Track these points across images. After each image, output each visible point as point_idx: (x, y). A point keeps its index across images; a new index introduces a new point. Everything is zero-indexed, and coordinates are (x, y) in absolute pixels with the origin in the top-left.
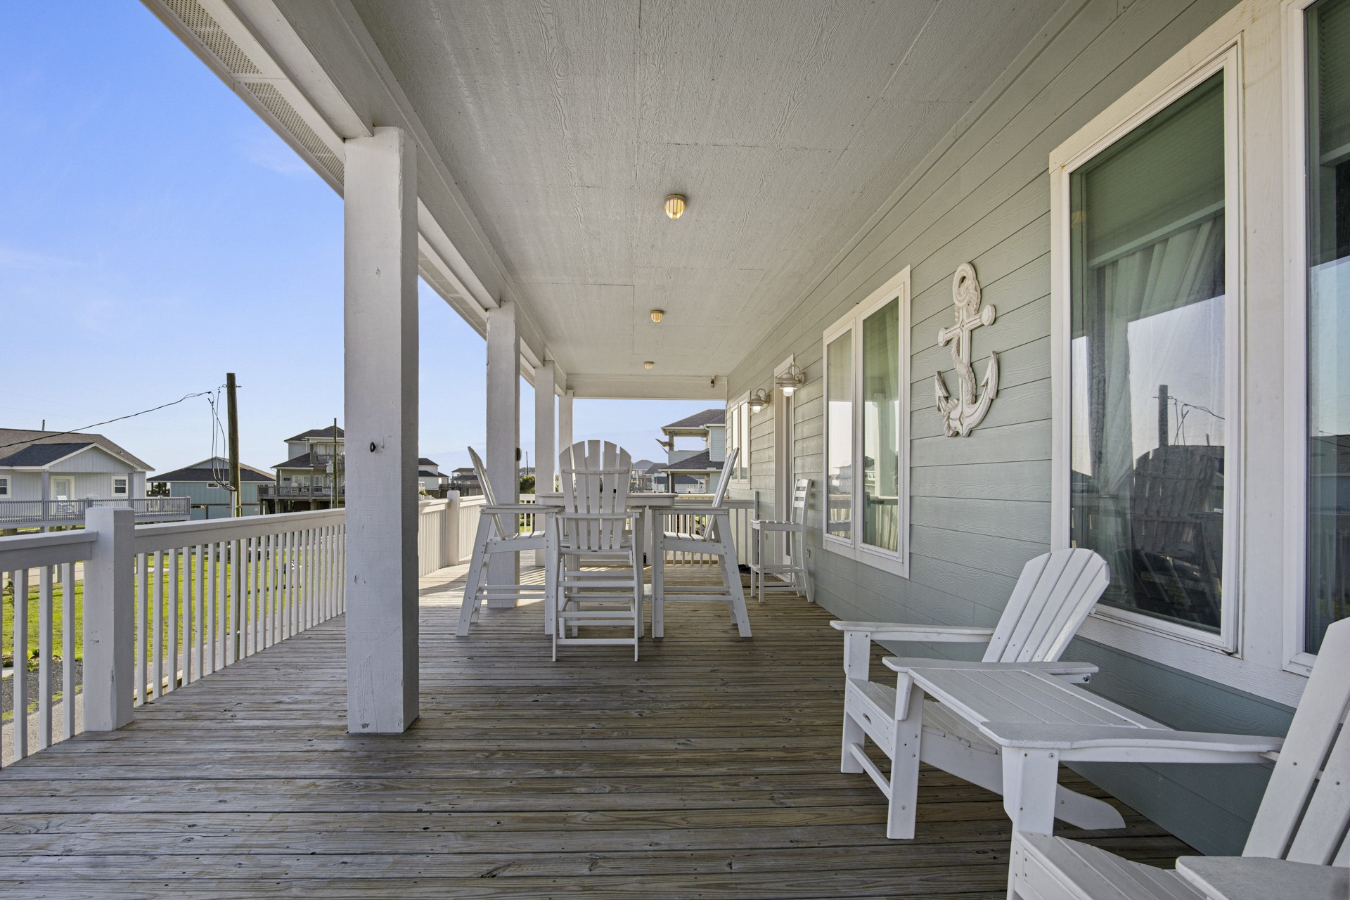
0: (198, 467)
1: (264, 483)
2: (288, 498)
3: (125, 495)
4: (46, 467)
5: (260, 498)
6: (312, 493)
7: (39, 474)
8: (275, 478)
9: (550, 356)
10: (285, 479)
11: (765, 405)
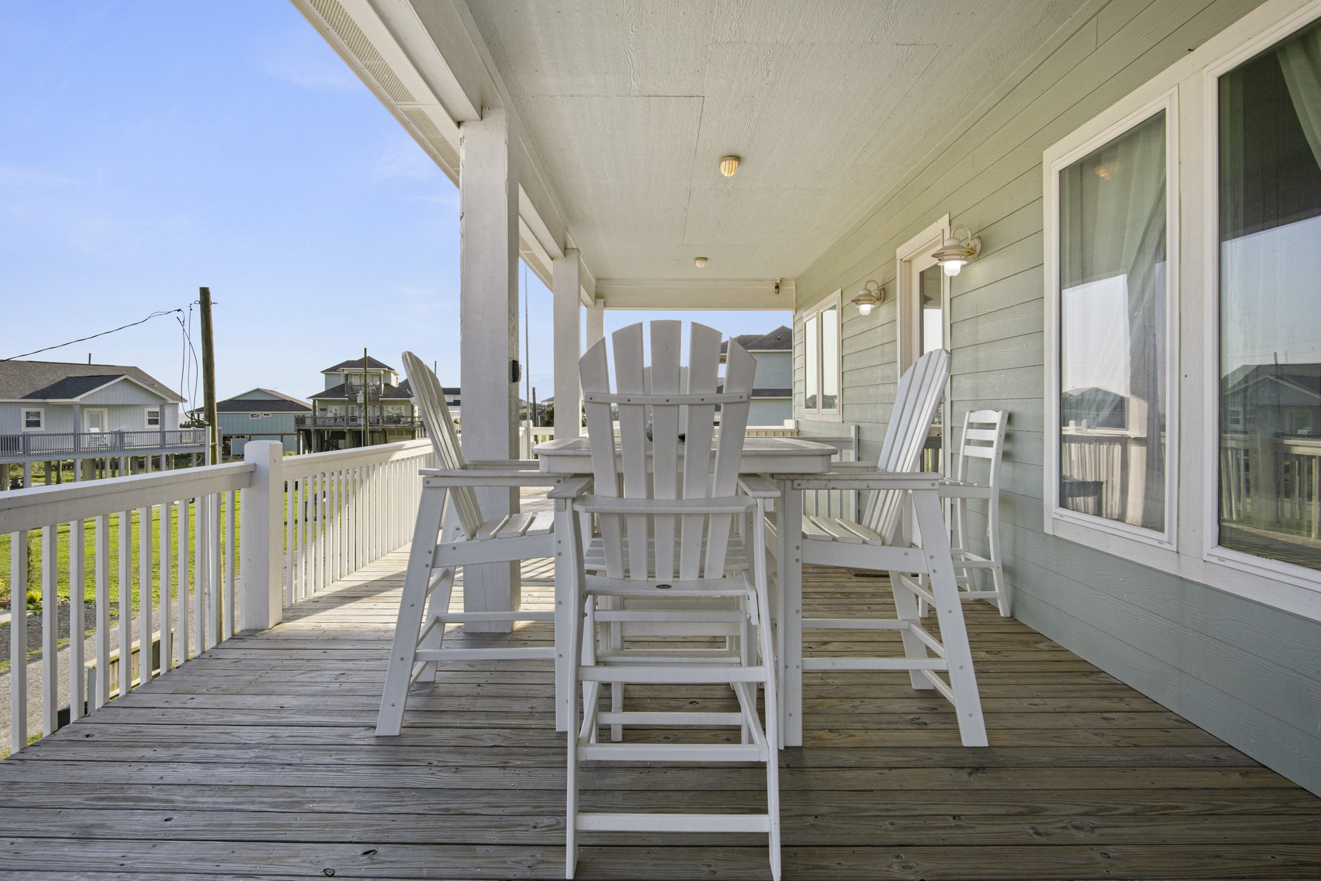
0: (241, 399)
1: (301, 413)
2: (324, 428)
3: (157, 427)
4: (77, 399)
5: (297, 428)
6: (347, 423)
7: (70, 406)
8: (311, 408)
9: (572, 244)
10: (321, 410)
11: (878, 303)
